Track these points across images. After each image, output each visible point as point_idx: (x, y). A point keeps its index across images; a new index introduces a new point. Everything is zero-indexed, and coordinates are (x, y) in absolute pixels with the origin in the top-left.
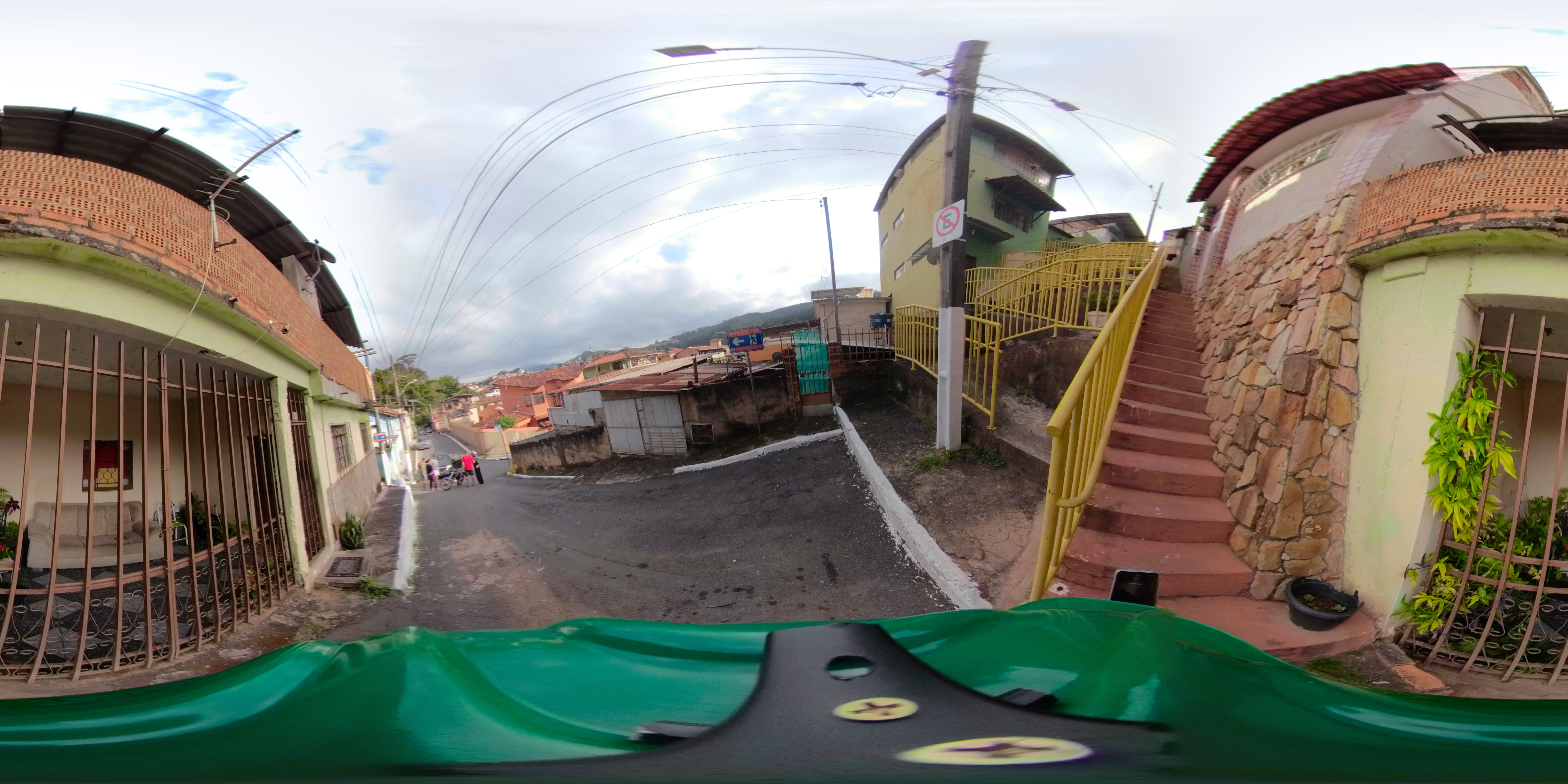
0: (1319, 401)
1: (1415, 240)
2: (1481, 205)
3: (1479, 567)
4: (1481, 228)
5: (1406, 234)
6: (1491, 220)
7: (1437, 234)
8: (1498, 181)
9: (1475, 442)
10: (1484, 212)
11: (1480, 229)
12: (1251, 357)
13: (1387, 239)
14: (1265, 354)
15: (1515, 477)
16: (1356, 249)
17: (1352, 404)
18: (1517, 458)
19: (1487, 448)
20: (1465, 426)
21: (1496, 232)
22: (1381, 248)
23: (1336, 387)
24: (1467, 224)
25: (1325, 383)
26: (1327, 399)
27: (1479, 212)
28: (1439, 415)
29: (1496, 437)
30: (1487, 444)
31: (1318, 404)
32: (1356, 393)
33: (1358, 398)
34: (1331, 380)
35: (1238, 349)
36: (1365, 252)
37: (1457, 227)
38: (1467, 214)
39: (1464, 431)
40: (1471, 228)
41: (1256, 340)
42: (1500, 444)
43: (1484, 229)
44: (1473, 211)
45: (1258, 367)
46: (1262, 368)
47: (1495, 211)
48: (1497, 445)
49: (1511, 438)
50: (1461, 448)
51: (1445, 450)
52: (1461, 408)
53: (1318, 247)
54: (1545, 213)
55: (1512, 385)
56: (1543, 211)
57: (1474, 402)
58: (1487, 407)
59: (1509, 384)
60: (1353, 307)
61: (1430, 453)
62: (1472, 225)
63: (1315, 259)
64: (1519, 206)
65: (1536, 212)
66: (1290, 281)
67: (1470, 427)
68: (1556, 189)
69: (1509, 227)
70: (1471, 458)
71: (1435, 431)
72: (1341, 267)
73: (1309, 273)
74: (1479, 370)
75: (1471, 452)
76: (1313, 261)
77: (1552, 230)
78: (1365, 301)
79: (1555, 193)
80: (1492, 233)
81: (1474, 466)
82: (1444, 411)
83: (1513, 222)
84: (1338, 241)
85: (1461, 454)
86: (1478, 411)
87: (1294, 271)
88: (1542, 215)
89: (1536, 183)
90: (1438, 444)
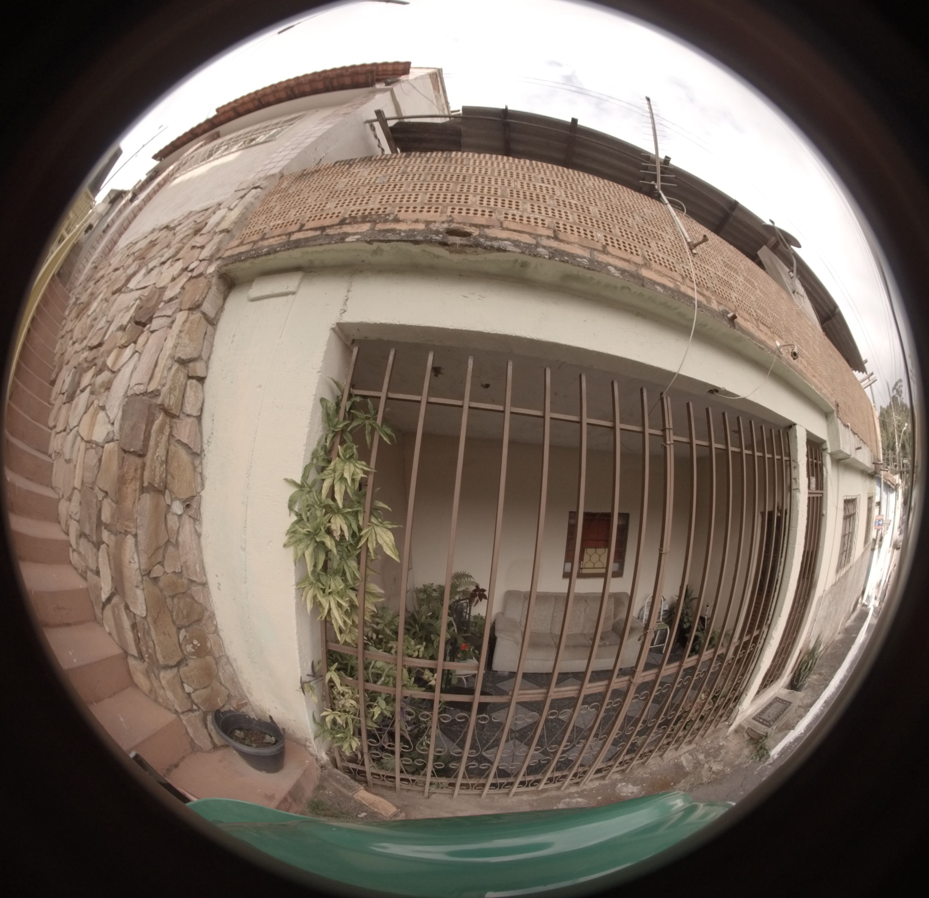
0: (157, 465)
1: (296, 250)
2: (373, 212)
3: (372, 673)
4: (368, 240)
5: (289, 241)
6: (380, 231)
7: (321, 245)
8: (395, 186)
9: (345, 516)
10: (374, 222)
11: (367, 242)
12: (93, 398)
13: (268, 246)
14: (106, 394)
15: (397, 560)
16: (233, 256)
17: (195, 468)
18: (399, 535)
19: (361, 523)
20: (332, 494)
21: (384, 246)
22: (258, 256)
23: (176, 444)
24: (354, 234)
25: (165, 438)
26: (167, 462)
27: (369, 222)
28: (299, 480)
29: (371, 509)
30: (360, 518)
31: (158, 469)
32: (199, 452)
33: (202, 459)
34: (171, 435)
35: (83, 385)
36: (241, 261)
37: (342, 238)
38: (356, 223)
39: (331, 503)
40: (358, 240)
42: (377, 518)
43: (370, 242)
44: (364, 219)
47: (386, 221)
48: (373, 520)
49: (390, 509)
50: (328, 525)
51: (309, 528)
52: (325, 472)
53: (198, 248)
54: (437, 225)
55: (390, 441)
56: (435, 222)
57: (342, 464)
58: (358, 471)
59: (386, 439)
60: (208, 333)
61: (292, 532)
62: (359, 237)
63: (189, 262)
64: (411, 216)
65: (428, 223)
66: (154, 289)
67: (339, 497)
68: (449, 196)
69: (398, 241)
70: (342, 536)
71: (295, 503)
72: (209, 276)
73: (177, 280)
74: (347, 422)
75: (341, 530)
76: (187, 265)
77: (444, 244)
78: (222, 325)
79: (448, 200)
80: (378, 247)
81: (347, 547)
82: (305, 476)
83: (403, 234)
84: (221, 242)
85: (329, 531)
86: (347, 475)
87: (163, 275)
88: (433, 227)
89: (431, 189)
90: (300, 520)
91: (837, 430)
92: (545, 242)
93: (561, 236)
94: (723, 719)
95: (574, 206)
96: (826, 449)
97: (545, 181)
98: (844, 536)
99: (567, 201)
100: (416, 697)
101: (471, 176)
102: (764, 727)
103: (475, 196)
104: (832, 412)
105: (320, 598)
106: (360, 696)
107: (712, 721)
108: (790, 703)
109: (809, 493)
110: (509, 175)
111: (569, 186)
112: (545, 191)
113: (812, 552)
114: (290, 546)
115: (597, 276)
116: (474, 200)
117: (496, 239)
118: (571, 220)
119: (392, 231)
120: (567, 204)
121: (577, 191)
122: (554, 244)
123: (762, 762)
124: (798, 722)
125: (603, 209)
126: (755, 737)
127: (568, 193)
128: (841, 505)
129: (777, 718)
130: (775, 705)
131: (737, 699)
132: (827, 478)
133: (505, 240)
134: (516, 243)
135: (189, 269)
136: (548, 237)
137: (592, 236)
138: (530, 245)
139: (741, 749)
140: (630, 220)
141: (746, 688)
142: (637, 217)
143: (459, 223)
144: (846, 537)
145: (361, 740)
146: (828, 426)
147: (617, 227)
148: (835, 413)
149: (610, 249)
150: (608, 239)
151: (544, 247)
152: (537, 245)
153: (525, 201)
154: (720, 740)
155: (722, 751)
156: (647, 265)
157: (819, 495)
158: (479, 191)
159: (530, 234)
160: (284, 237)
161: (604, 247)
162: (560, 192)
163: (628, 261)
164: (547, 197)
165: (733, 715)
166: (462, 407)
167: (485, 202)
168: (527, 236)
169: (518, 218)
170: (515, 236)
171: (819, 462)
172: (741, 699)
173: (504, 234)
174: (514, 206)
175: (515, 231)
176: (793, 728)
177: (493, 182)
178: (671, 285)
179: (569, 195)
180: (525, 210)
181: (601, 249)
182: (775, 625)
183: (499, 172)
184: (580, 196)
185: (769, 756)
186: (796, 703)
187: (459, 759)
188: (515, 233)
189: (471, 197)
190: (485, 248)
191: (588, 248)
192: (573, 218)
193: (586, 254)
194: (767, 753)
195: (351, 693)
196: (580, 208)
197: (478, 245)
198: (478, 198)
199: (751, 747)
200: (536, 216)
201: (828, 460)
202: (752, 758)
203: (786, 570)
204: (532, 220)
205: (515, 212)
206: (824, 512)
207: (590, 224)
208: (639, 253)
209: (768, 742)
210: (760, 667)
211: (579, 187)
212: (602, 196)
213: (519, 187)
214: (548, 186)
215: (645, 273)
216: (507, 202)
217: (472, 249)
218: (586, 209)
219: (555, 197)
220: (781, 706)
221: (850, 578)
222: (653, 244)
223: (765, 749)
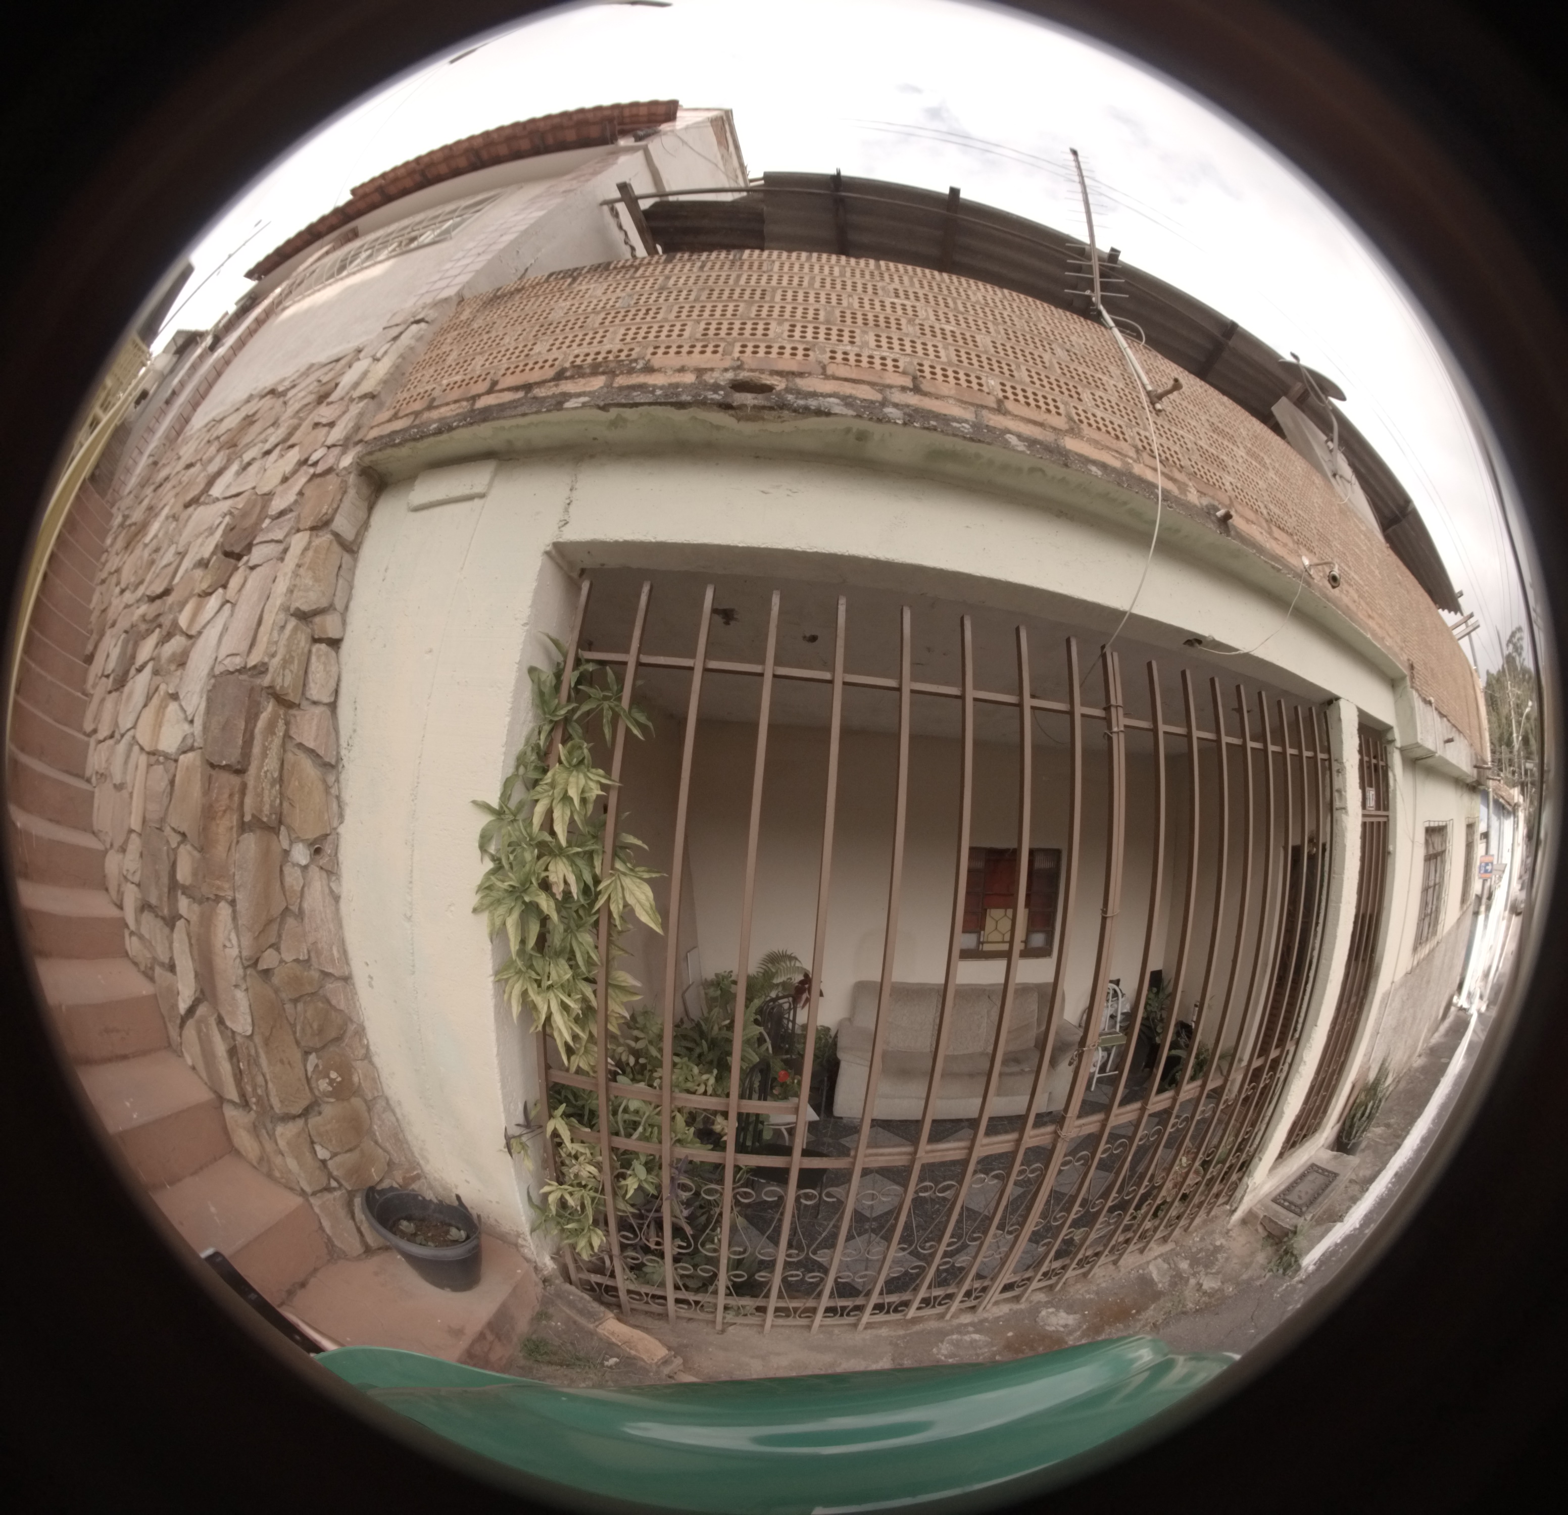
0: (266, 785)
1: (485, 425)
2: (611, 357)
3: (625, 1122)
4: (602, 404)
5: (473, 411)
6: (621, 388)
7: (524, 415)
8: (648, 311)
9: (571, 860)
10: (612, 374)
11: (600, 408)
12: (158, 679)
13: (440, 420)
14: (178, 673)
15: (659, 930)
16: (382, 437)
17: (328, 789)
18: (660, 889)
19: (598, 871)
20: (548, 824)
21: (628, 413)
22: (422, 438)
23: (296, 751)
24: (579, 395)
25: (278, 741)
26: (281, 779)
27: (605, 373)
28: (495, 803)
29: (615, 847)
30: (597, 863)
31: (266, 792)
32: (333, 763)
33: (339, 774)
34: (287, 736)
35: (140, 660)
36: (395, 445)
37: (559, 402)
38: (584, 375)
39: (547, 838)
40: (584, 405)
41: (169, 636)
42: (625, 863)
43: (605, 408)
44: (597, 370)
45: (166, 706)
46: (173, 707)
47: (631, 371)
48: (619, 865)
49: (646, 847)
50: (544, 874)
51: (513, 880)
52: (538, 788)
53: (324, 425)
54: (716, 374)
55: (644, 735)
56: (712, 370)
57: (565, 775)
58: (592, 785)
59: (636, 732)
60: (344, 566)
61: (486, 888)
62: (586, 399)
63: (310, 451)
64: (673, 361)
65: (700, 372)
66: (254, 497)
67: (560, 829)
68: (737, 325)
69: (650, 404)
70: (567, 894)
71: (490, 839)
72: (344, 473)
73: (291, 481)
74: (574, 705)
75: (566, 882)
76: (306, 456)
77: (726, 406)
78: (367, 552)
79: (735, 333)
80: (619, 416)
81: (577, 912)
82: (505, 796)
83: (658, 392)
84: (361, 414)
85: (545, 886)
86: (573, 793)
87: (269, 472)
88: (709, 378)
89: (706, 314)
90: (498, 868)
91: (1412, 709)
92: (897, 397)
93: (926, 386)
94: (1221, 1200)
95: (949, 335)
96: (1393, 741)
97: (901, 294)
98: (1425, 890)
99: (937, 326)
100: (697, 1160)
101: (774, 290)
102: (1292, 1215)
103: (780, 323)
104: (1403, 678)
105: (533, 996)
106: (604, 1158)
107: (1201, 1204)
108: (1336, 1175)
109: (1364, 816)
110: (839, 286)
111: (941, 302)
112: (900, 311)
113: (1371, 917)
114: (482, 911)
115: (986, 451)
116: (778, 330)
117: (814, 395)
118: (944, 359)
119: (641, 387)
120: (938, 332)
121: (956, 309)
122: (913, 400)
123: (1287, 1278)
124: (1349, 1208)
125: (1001, 339)
126: (1276, 1232)
127: (940, 314)
128: (1421, 836)
129: (1312, 1202)
130: (1310, 1177)
131: (1245, 1167)
132: (1395, 790)
133: (830, 396)
134: (848, 401)
135: (310, 462)
136: (903, 389)
137: (980, 385)
138: (872, 402)
139: (1253, 1254)
140: (1047, 357)
141: (1260, 1149)
142: (1059, 351)
143: (752, 370)
144: (1431, 891)
145: (607, 1233)
146: (1396, 702)
147: (1023, 368)
148: (1408, 679)
149: (1010, 405)
150: (1008, 388)
151: (896, 405)
152: (884, 403)
153: (865, 328)
154: (1217, 1236)
155: (1219, 1256)
156: (1074, 430)
157: (1382, 820)
158: (787, 315)
159: (872, 384)
160: (464, 403)
161: (1000, 402)
162: (925, 313)
163: (1041, 425)
164: (903, 321)
165: (1238, 1194)
166: (761, 675)
167: (797, 334)
168: (866, 387)
169: (852, 358)
170: (847, 389)
171: (1381, 763)
172: (1251, 1167)
173: (829, 387)
174: (846, 338)
175: (846, 380)
176: (1340, 1218)
177: (812, 299)
178: (1116, 464)
179: (942, 317)
180: (865, 344)
181: (995, 406)
182: (1308, 1040)
183: (823, 281)
184: (960, 318)
185: (1299, 1267)
186: (1347, 1175)
187: (769, 1266)
188: (846, 384)
189: (773, 326)
190: (795, 411)
191: (972, 404)
192: (948, 356)
193: (968, 414)
194: (1296, 1261)
195: (589, 1155)
196: (959, 337)
197: (783, 406)
198: (786, 326)
199: (1270, 1250)
200: (884, 354)
201: (1396, 760)
202: (1271, 1270)
203: (1325, 947)
204: (877, 361)
205: (848, 348)
206: (1391, 848)
207: (976, 364)
208: (1061, 411)
209: (1299, 1242)
210: (1283, 1112)
211: (959, 302)
212: (998, 316)
213: (856, 305)
214: (906, 302)
215: (1071, 444)
216: (834, 332)
217: (774, 413)
218: (969, 340)
219: (917, 321)
220: (1320, 1180)
221: (1437, 962)
222: (1086, 396)
223: (1292, 1255)
